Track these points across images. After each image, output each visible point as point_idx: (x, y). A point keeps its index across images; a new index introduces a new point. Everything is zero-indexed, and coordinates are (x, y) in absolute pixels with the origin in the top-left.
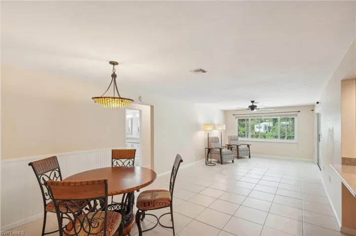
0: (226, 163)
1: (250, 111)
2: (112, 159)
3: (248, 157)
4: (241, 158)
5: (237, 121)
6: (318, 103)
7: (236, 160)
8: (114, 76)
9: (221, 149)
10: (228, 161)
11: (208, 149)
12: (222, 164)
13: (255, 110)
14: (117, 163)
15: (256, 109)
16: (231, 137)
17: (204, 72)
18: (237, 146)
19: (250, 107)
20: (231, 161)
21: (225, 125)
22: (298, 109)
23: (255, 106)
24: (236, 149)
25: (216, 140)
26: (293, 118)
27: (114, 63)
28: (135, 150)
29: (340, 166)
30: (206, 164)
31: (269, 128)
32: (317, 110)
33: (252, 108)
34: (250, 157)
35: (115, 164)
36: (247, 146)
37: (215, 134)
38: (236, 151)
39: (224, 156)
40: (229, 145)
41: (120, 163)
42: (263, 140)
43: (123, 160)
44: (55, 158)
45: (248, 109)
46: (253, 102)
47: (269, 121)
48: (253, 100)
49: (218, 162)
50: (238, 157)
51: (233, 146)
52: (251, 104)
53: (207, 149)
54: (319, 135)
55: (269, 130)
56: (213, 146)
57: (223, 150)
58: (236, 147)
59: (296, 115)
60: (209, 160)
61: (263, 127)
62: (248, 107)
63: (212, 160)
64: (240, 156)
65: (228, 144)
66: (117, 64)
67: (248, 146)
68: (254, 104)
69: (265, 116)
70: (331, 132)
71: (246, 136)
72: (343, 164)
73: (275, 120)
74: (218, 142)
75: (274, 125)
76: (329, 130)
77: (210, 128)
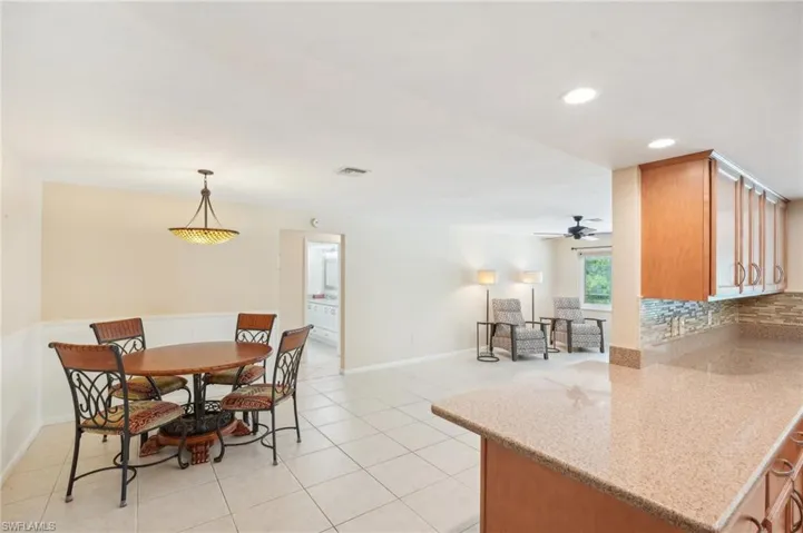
0: (526, 358)
2: (238, 329)
3: (598, 349)
8: (206, 193)
9: (512, 327)
10: (531, 355)
12: (513, 359)
13: (582, 239)
14: (244, 336)
16: (561, 301)
17: (361, 171)
18: (569, 323)
19: (571, 230)
20: (541, 356)
23: (584, 229)
24: (565, 329)
25: (514, 306)
27: (206, 173)
28: (275, 316)
30: (478, 358)
33: (576, 232)
34: (601, 350)
35: (240, 338)
36: (595, 322)
38: (566, 335)
39: (519, 344)
41: (250, 336)
43: (254, 333)
44: (138, 321)
45: (568, 236)
46: (578, 219)
48: (578, 214)
50: (569, 349)
52: (575, 224)
56: (503, 318)
58: (565, 323)
62: (566, 232)
66: (211, 173)
67: (599, 323)
68: (581, 224)
74: (520, 311)
77: (489, 279)
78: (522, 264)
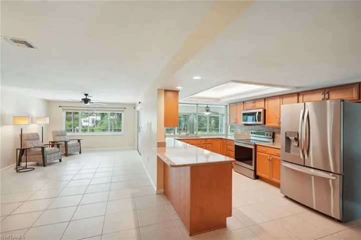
0: (51, 164)
1: (83, 104)
4: (71, 155)
5: (64, 113)
6: (140, 103)
7: (64, 159)
9: (43, 148)
10: (53, 161)
11: (21, 150)
12: (44, 166)
13: (88, 104)
15: (90, 103)
16: (57, 132)
17: (31, 46)
18: (66, 142)
19: (83, 99)
20: (58, 161)
21: (48, 118)
22: (124, 106)
23: (89, 100)
24: (64, 145)
25: (35, 137)
26: (121, 114)
29: (156, 148)
30: (17, 171)
31: (97, 122)
32: (138, 108)
33: (86, 101)
34: (80, 153)
36: (77, 141)
37: (33, 128)
38: (64, 148)
39: (48, 157)
40: (54, 142)
42: (92, 133)
45: (81, 102)
46: (86, 95)
47: (97, 115)
48: (86, 93)
49: (38, 165)
50: (66, 155)
51: (61, 143)
52: (85, 97)
53: (19, 151)
54: (139, 128)
55: (96, 124)
56: (29, 144)
57: (47, 149)
58: (64, 143)
59: (123, 111)
60: (23, 164)
61: (90, 121)
63: (28, 163)
64: (69, 153)
65: (52, 140)
67: (79, 141)
68: (88, 97)
69: (96, 110)
70: (150, 125)
71: (73, 130)
72: (158, 147)
73: (103, 115)
74: (38, 139)
75: (102, 119)
76: (148, 123)
77: (23, 122)
78: (34, 113)
